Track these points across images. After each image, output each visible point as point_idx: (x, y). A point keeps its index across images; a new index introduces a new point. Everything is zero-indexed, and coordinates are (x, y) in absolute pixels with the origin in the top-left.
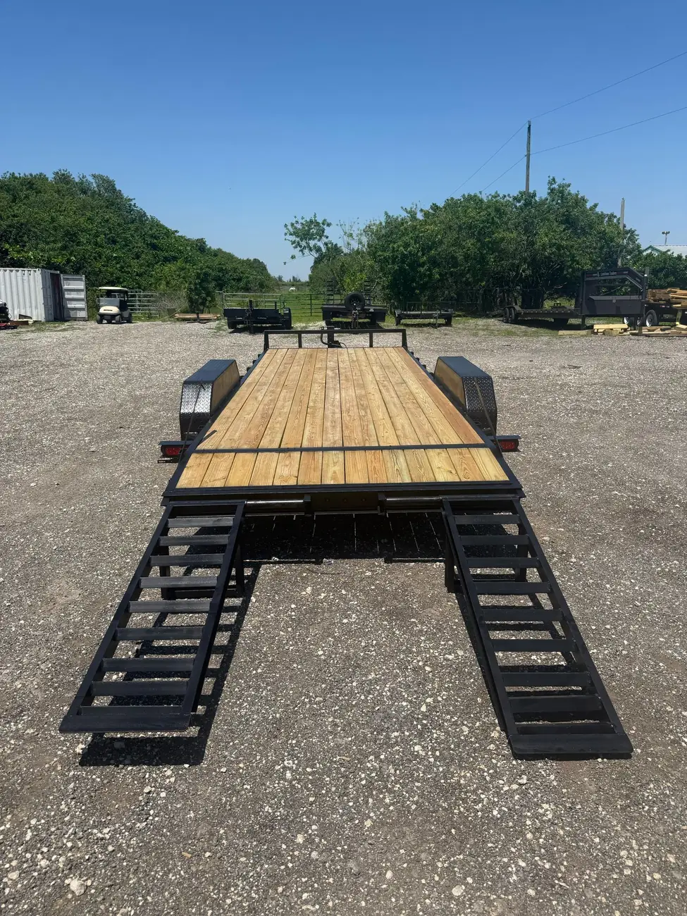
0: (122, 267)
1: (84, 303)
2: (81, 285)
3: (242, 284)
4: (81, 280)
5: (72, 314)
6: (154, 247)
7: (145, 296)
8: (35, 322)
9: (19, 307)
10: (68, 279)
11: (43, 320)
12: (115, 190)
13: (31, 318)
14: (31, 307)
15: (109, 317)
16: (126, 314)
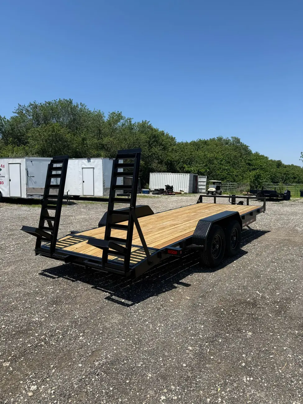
0: (228, 173)
1: (205, 186)
2: (205, 180)
3: (296, 180)
4: (205, 178)
5: (200, 191)
6: (249, 164)
7: (232, 184)
8: (185, 193)
9: (180, 187)
10: (200, 177)
11: (188, 192)
12: (240, 142)
13: (184, 191)
14: (184, 187)
15: (211, 192)
16: (219, 191)
